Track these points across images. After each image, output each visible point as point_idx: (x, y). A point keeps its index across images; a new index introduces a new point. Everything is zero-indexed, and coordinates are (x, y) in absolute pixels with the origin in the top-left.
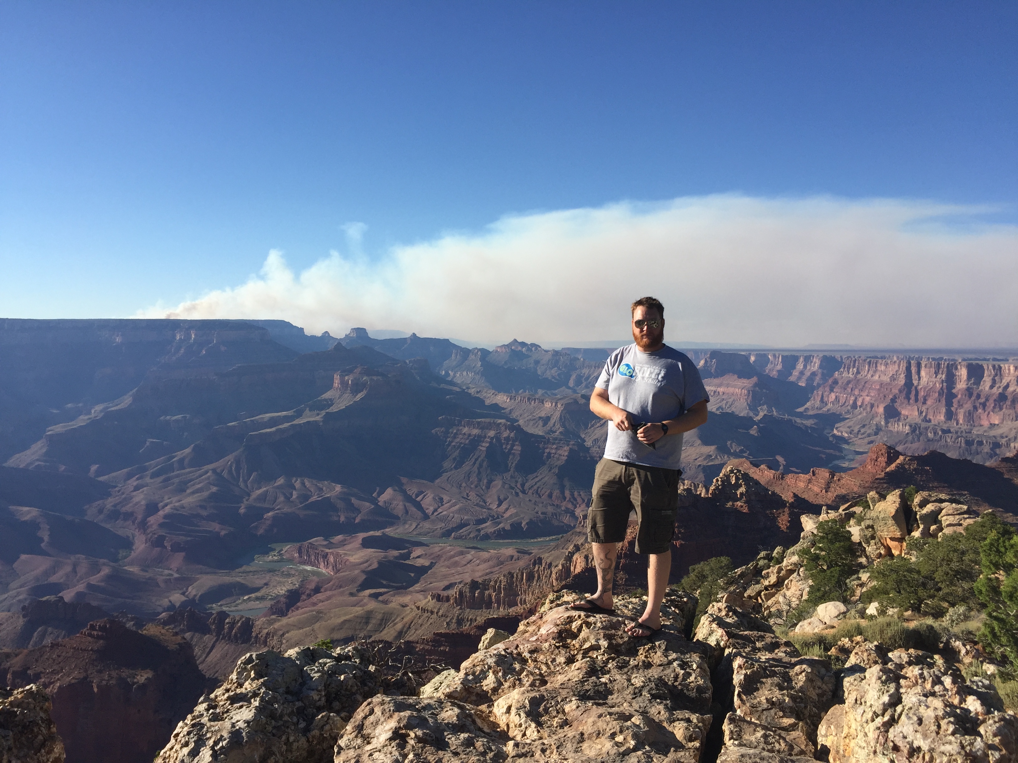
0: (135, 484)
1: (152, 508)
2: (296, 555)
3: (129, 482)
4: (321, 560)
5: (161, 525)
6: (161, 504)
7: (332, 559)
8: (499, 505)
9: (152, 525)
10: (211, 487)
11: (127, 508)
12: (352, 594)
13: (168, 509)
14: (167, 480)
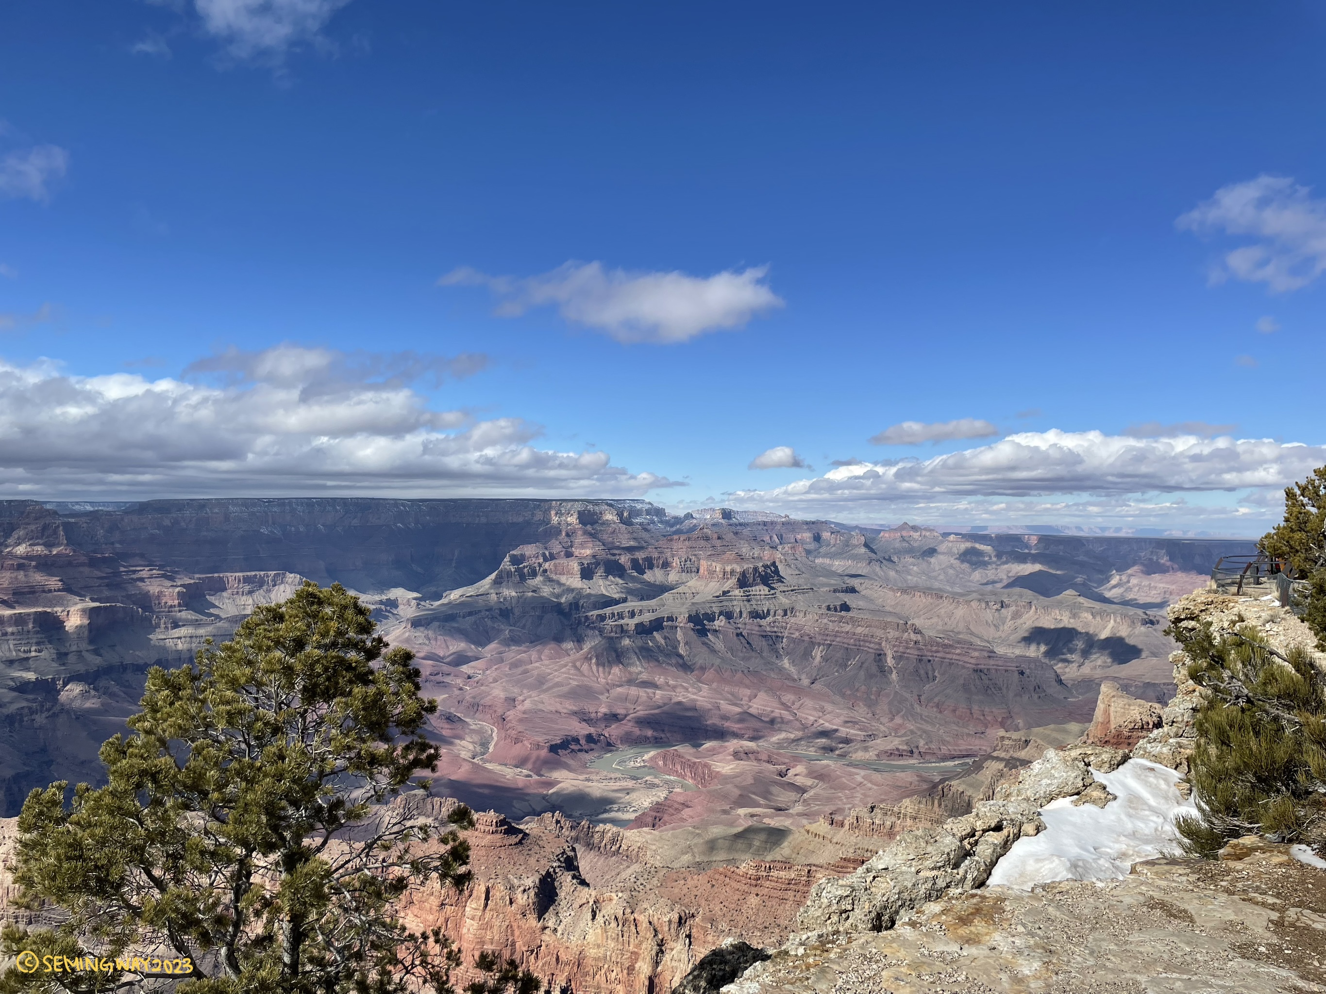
0: (494, 675)
1: (511, 701)
2: (661, 763)
3: (488, 672)
4: (687, 771)
5: (521, 721)
6: (521, 698)
7: (700, 770)
8: (892, 720)
9: (510, 721)
10: (571, 681)
11: (487, 701)
12: (725, 812)
13: (528, 705)
14: (526, 672)
